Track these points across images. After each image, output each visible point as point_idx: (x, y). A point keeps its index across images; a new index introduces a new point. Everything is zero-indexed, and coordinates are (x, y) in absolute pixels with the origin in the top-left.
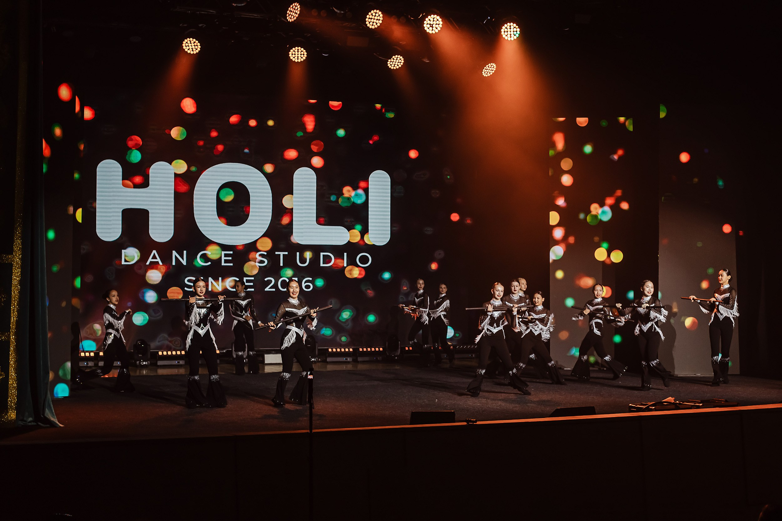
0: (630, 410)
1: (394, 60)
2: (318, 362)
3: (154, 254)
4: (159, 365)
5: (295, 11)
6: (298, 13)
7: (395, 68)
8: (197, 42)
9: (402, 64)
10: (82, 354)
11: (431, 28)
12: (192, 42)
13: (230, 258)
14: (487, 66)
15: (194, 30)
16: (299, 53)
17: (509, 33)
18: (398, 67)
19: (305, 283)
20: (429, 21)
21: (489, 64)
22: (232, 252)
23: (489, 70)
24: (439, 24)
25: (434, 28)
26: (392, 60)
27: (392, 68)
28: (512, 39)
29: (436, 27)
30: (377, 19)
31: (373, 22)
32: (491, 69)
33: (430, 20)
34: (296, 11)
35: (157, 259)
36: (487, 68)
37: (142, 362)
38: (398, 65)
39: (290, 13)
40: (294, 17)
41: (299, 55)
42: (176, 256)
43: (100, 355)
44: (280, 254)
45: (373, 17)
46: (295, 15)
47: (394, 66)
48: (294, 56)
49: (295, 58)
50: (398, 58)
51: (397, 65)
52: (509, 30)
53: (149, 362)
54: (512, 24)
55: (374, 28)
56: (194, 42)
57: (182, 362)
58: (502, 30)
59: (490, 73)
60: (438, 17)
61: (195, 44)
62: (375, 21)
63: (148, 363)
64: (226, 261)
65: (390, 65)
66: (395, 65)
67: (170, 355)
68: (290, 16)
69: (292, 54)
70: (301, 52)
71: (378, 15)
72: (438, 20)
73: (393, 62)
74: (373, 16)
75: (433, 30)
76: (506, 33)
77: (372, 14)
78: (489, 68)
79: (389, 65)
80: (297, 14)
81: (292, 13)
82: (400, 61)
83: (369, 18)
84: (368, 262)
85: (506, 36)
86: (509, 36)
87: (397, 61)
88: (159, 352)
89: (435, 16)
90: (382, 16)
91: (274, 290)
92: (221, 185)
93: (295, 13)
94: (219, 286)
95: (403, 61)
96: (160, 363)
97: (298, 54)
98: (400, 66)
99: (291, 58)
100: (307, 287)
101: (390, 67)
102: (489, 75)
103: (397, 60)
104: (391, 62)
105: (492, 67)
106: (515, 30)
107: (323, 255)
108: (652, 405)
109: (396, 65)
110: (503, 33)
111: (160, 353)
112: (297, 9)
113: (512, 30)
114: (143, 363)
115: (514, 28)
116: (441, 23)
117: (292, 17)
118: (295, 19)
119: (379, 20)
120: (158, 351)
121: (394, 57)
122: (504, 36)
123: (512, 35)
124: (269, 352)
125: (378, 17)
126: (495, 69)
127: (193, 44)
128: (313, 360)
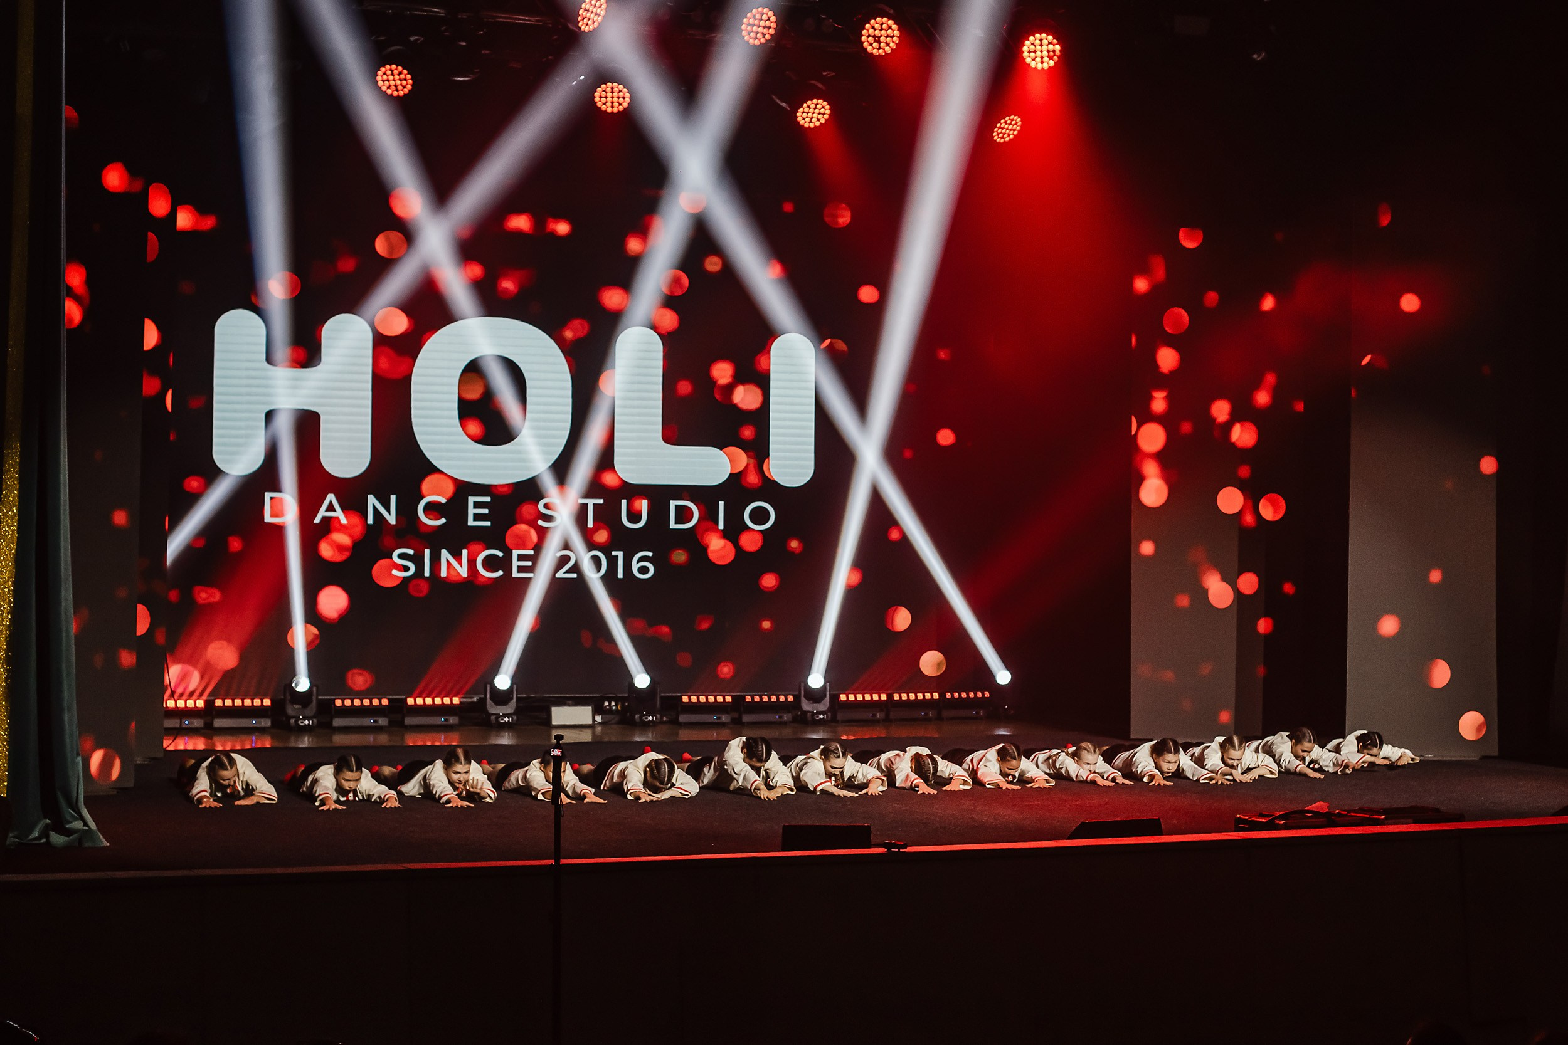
0: (1239, 826)
1: (810, 108)
2: (662, 722)
3: (331, 502)
4: (335, 727)
5: (595, 10)
6: (602, 13)
7: (812, 125)
8: (405, 72)
9: (826, 117)
10: (171, 704)
11: (875, 45)
12: (396, 72)
13: (486, 511)
14: (1002, 121)
15: (398, 47)
16: (615, 94)
17: (1039, 53)
18: (818, 124)
19: (637, 563)
20: (872, 30)
21: (1007, 118)
22: (488, 499)
23: (1007, 129)
24: (892, 37)
25: (882, 45)
26: (807, 110)
27: (806, 125)
28: (1046, 66)
29: (886, 43)
30: (764, 25)
31: (757, 33)
32: (1010, 127)
33: (873, 28)
34: (599, 11)
35: (335, 511)
36: (1003, 125)
37: (300, 722)
38: (818, 120)
39: (584, 14)
40: (594, 22)
41: (615, 99)
42: (374, 507)
43: (216, 705)
44: (587, 504)
45: (756, 22)
46: (595, 18)
47: (811, 122)
48: (604, 100)
49: (607, 104)
50: (817, 104)
51: (817, 118)
52: (1038, 47)
53: (315, 720)
54: (1044, 35)
55: (759, 43)
56: (400, 73)
57: (383, 721)
58: (1025, 49)
59: (1009, 135)
60: (891, 22)
61: (402, 76)
62: (760, 29)
63: (312, 722)
64: (477, 517)
65: (802, 118)
66: (812, 118)
67: (359, 706)
68: (585, 20)
69: (601, 97)
70: (618, 93)
71: (767, 18)
72: (890, 28)
73: (808, 113)
74: (755, 19)
75: (880, 48)
76: (1032, 54)
77: (754, 17)
78: (1006, 126)
79: (799, 119)
80: (599, 15)
81: (588, 14)
82: (822, 111)
83: (748, 25)
84: (769, 520)
85: (1034, 60)
86: (1038, 60)
87: (817, 111)
88: (336, 701)
89: (885, 19)
90: (775, 20)
91: (575, 576)
92: (467, 362)
93: (596, 14)
94: (461, 567)
95: (828, 112)
96: (337, 722)
97: (612, 97)
98: (823, 121)
99: (599, 104)
100: (643, 570)
101: (802, 122)
102: (1007, 139)
103: (815, 108)
104: (803, 112)
105: (1013, 122)
106: (1051, 47)
107: (676, 506)
108: (1281, 818)
109: (813, 120)
110: (1026, 54)
111: (338, 703)
112: (601, 6)
113: (1045, 48)
114: (302, 723)
115: (1049, 43)
116: (897, 33)
117: (590, 22)
118: (595, 26)
119: (769, 28)
120: (332, 697)
121: (809, 102)
122: (1028, 60)
123: (1046, 59)
124: (561, 702)
125: (766, 21)
126: (1018, 128)
127: (397, 77)
128: (650, 718)
